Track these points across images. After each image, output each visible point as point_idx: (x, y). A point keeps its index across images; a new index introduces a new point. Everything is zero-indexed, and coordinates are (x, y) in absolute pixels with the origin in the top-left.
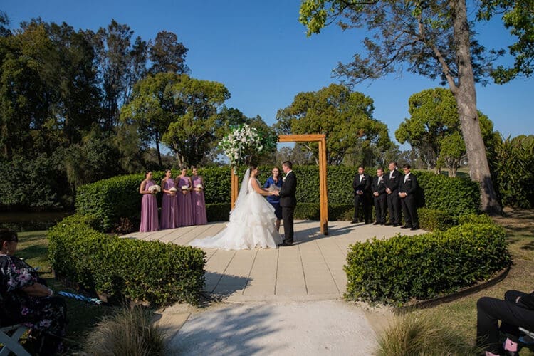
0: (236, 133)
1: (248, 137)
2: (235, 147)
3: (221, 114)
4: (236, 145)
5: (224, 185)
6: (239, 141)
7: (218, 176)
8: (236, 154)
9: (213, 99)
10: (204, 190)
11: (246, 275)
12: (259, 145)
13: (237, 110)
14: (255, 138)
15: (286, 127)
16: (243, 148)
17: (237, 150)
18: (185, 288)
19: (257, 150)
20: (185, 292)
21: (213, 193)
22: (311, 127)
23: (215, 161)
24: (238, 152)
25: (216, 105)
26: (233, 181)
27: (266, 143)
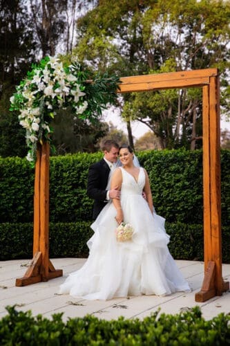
8: (35, 120)
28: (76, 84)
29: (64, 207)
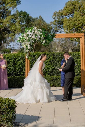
0: (29, 33)
1: (36, 35)
2: (28, 41)
3: (14, 15)
4: (29, 40)
5: (19, 65)
6: (31, 37)
7: (15, 59)
8: (29, 45)
9: (9, 5)
10: (7, 67)
11: (37, 115)
12: (43, 40)
13: (25, 12)
14: (40, 36)
15: (60, 24)
16: (33, 42)
17: (29, 43)
18: (6, 119)
19: (42, 43)
20: (6, 121)
21: (12, 70)
22: (77, 24)
23: (8, 47)
24: (30, 44)
25: (10, 9)
26: (26, 62)
27: (47, 38)
28: (42, 35)
29: (10, 71)
